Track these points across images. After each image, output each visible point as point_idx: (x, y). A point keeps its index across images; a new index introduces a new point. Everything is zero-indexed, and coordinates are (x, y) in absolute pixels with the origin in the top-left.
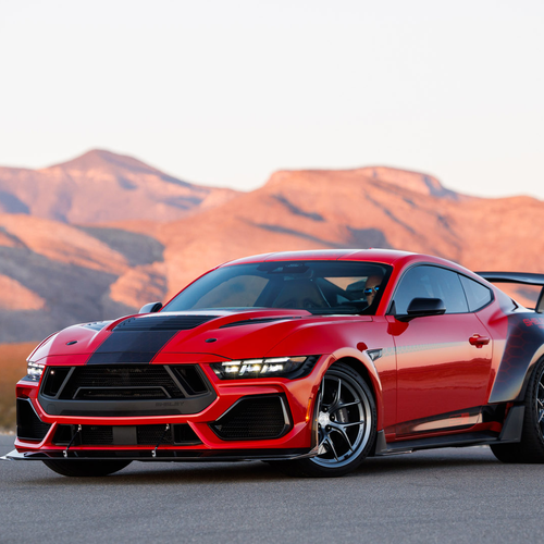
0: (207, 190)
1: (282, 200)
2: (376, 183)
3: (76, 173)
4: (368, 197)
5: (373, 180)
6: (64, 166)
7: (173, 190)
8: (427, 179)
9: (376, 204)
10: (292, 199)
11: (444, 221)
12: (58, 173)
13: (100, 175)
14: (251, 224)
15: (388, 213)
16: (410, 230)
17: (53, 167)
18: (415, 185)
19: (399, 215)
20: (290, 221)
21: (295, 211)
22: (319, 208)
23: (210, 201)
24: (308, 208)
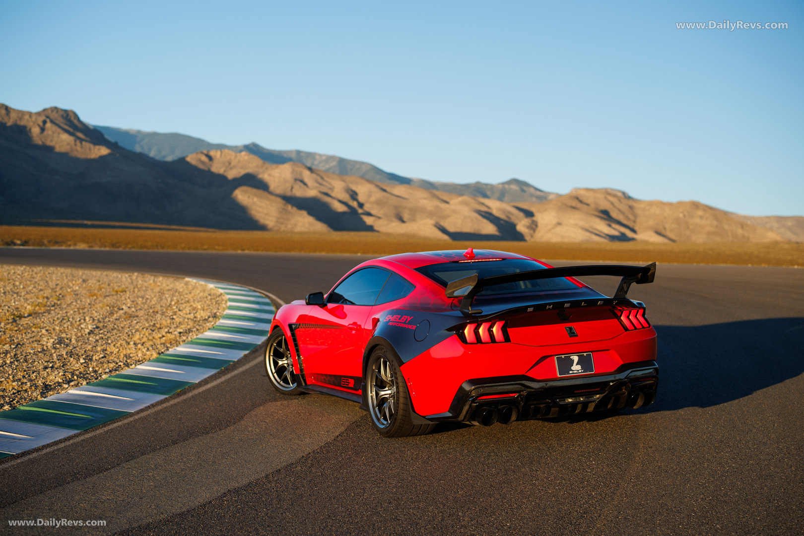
0: (550, 193)
1: (577, 198)
2: (609, 194)
3: (506, 186)
4: (606, 198)
5: (608, 193)
6: (503, 184)
7: (538, 193)
8: (624, 193)
9: (608, 200)
10: (581, 198)
11: (631, 208)
12: (501, 186)
13: (514, 187)
14: (566, 205)
15: (612, 204)
16: (619, 210)
17: (499, 184)
18: (619, 194)
19: (616, 204)
20: (579, 205)
21: (581, 202)
22: (588, 202)
23: (551, 197)
24: (585, 201)
